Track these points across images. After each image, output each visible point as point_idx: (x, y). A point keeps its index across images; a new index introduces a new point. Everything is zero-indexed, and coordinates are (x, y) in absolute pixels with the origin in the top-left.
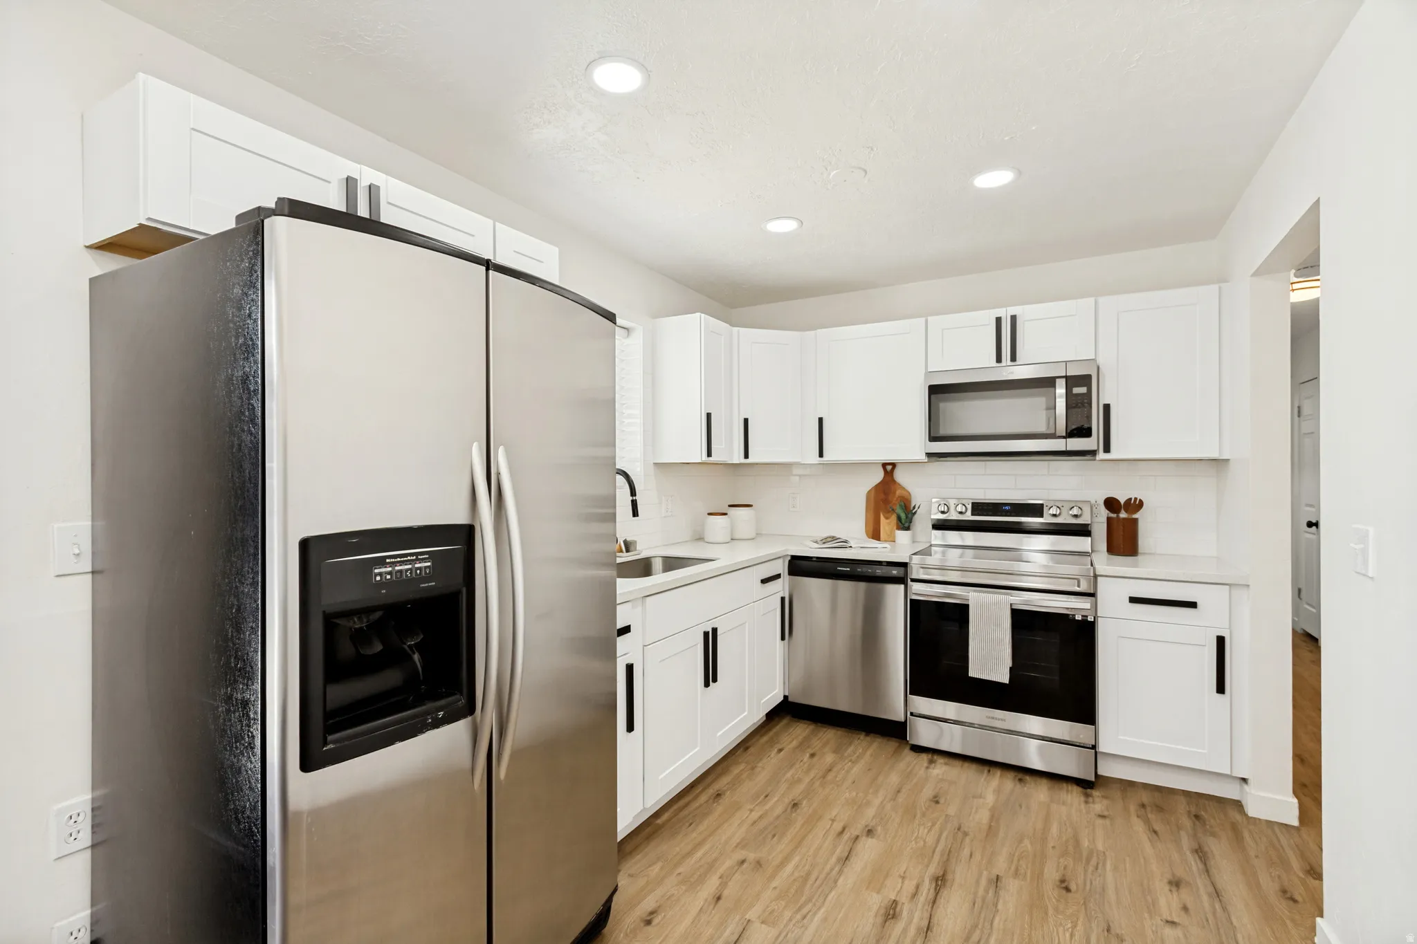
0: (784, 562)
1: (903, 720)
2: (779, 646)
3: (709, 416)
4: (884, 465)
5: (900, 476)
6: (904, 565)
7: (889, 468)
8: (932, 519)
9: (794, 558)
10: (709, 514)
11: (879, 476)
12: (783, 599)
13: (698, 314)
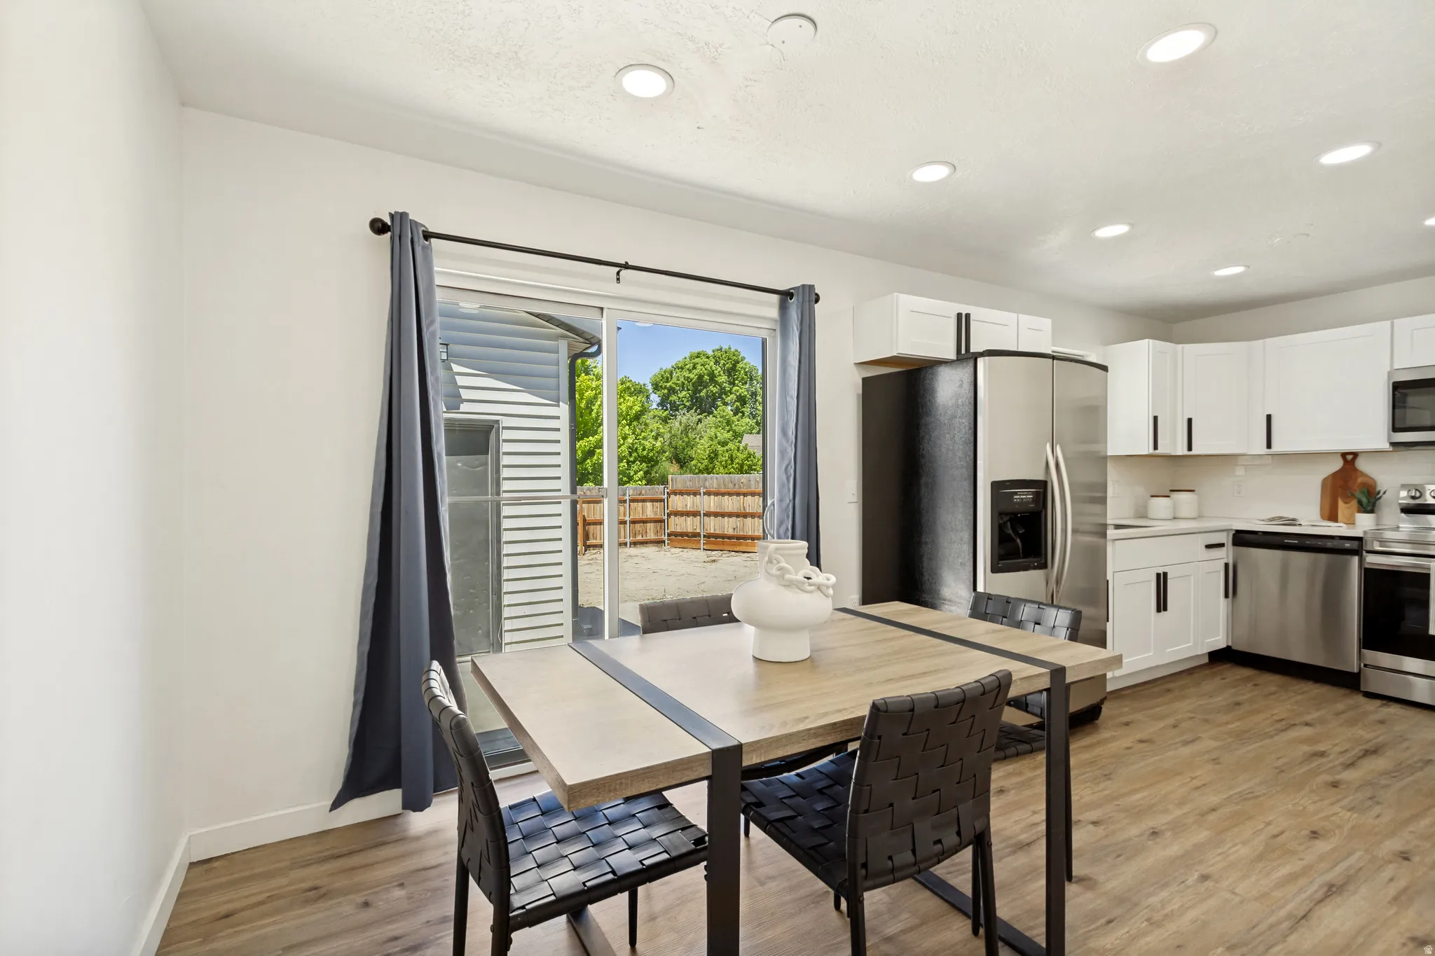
0: (1228, 535)
1: (1356, 670)
2: (1222, 604)
3: (1156, 418)
4: (1344, 455)
5: (1362, 464)
6: (1360, 539)
7: (1349, 457)
8: (1400, 504)
9: (1238, 532)
10: (1152, 496)
11: (1338, 465)
12: (1227, 565)
13: (1146, 340)
